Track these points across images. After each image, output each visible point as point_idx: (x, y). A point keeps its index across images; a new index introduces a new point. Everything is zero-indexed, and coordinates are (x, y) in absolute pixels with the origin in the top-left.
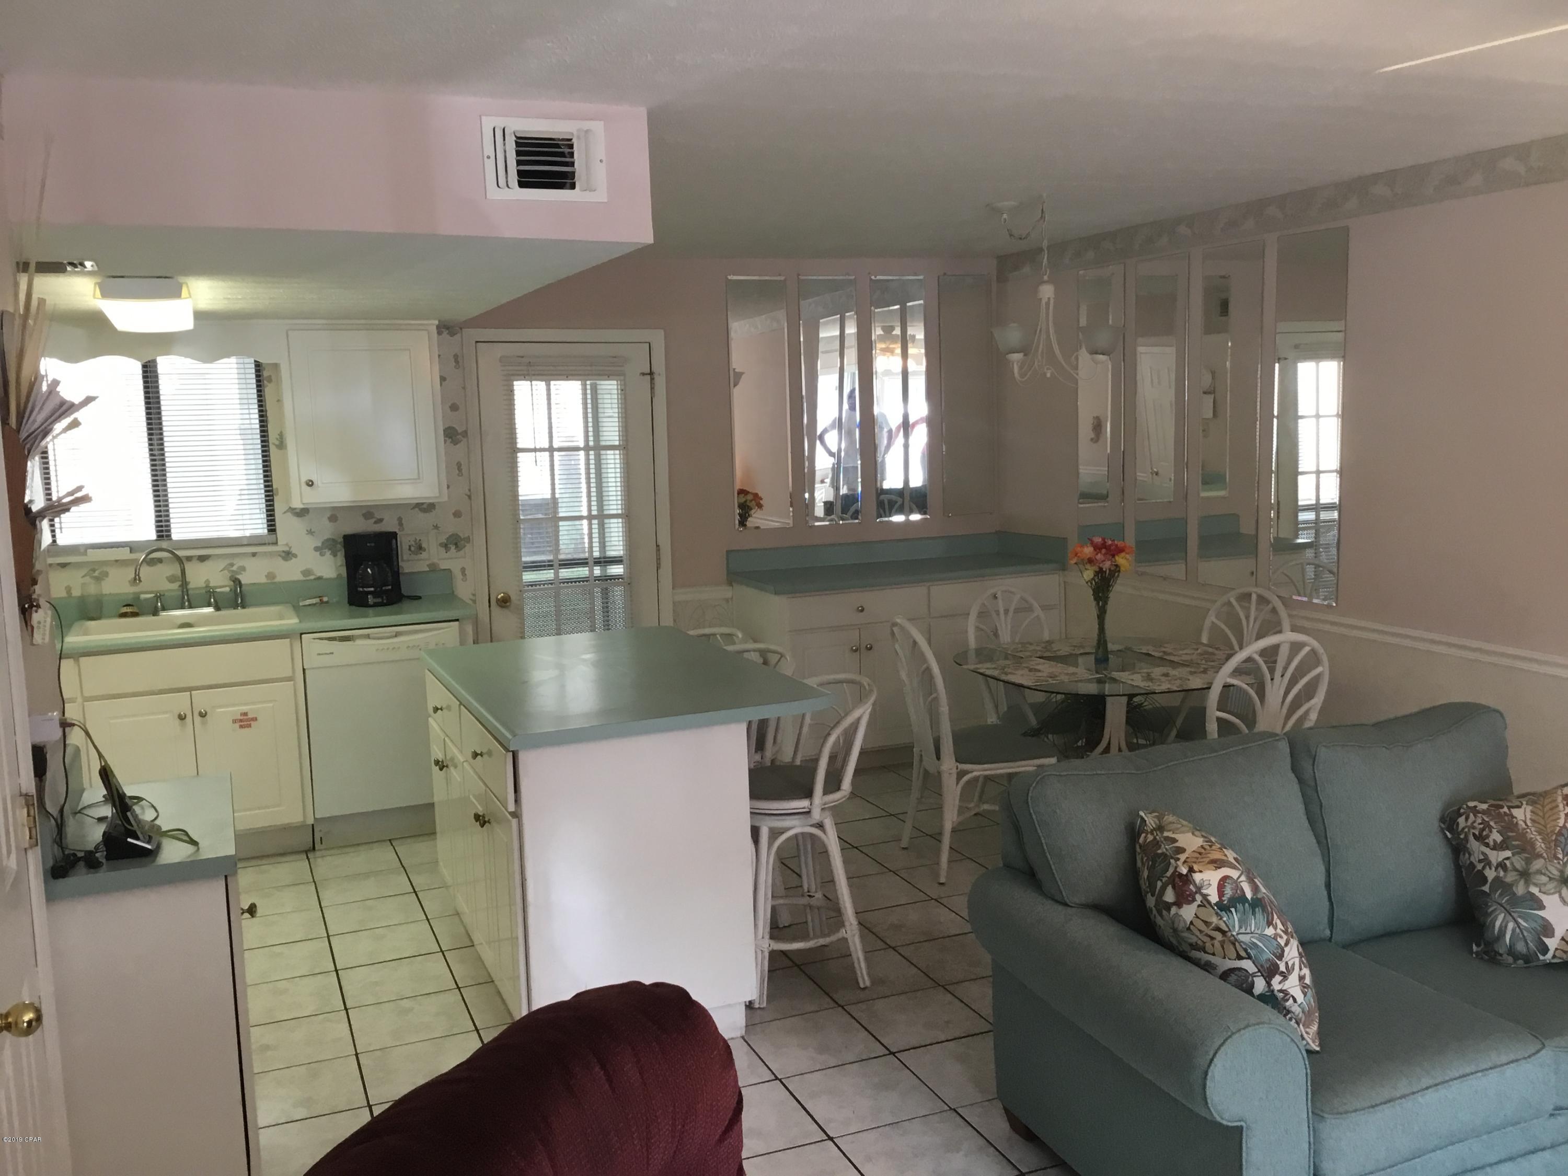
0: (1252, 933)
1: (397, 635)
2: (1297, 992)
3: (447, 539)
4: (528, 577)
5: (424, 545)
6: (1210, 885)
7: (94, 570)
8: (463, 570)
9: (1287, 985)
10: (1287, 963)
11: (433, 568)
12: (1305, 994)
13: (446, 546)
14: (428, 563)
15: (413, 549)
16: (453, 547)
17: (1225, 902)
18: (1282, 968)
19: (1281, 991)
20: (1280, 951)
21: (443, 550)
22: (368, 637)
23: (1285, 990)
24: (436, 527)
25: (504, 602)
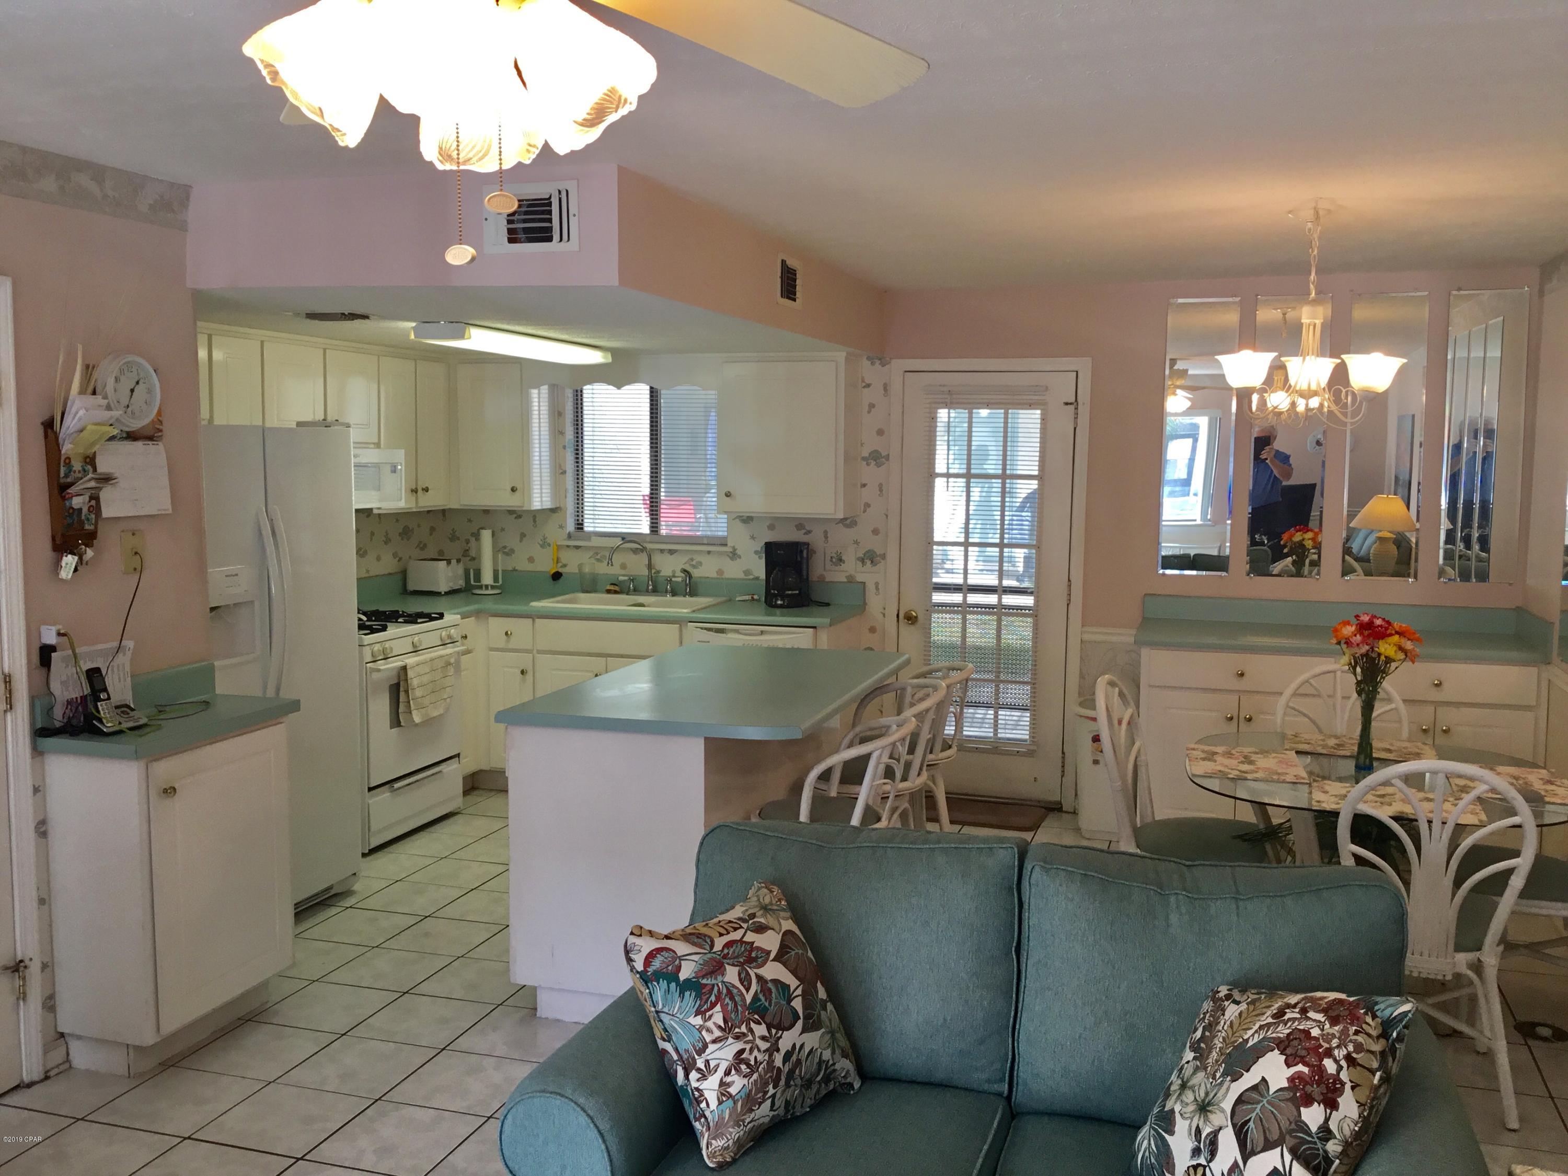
0: (673, 1015)
1: (762, 633)
2: (712, 1097)
3: (865, 554)
4: (938, 597)
5: (843, 558)
6: (640, 951)
7: (597, 554)
8: (877, 584)
9: (704, 1085)
10: (707, 1062)
11: (851, 580)
12: (720, 1103)
13: (862, 561)
14: (847, 574)
15: (834, 560)
16: (869, 562)
17: (649, 973)
18: (700, 1064)
19: (697, 1089)
20: (700, 1045)
21: (860, 564)
22: (737, 631)
23: (701, 1090)
24: (856, 542)
25: (911, 619)
